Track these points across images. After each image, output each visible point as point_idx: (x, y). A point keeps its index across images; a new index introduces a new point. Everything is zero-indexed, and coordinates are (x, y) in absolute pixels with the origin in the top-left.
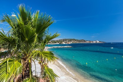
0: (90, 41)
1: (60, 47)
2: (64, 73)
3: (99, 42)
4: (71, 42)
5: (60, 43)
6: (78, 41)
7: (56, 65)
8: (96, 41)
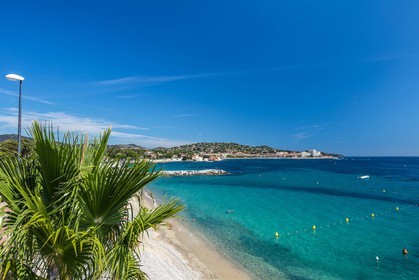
0: (289, 152)
1: (183, 172)
2: (198, 274)
3: (319, 153)
4: (225, 155)
5: (184, 159)
6: (248, 149)
7: (171, 243)
8: (311, 152)
